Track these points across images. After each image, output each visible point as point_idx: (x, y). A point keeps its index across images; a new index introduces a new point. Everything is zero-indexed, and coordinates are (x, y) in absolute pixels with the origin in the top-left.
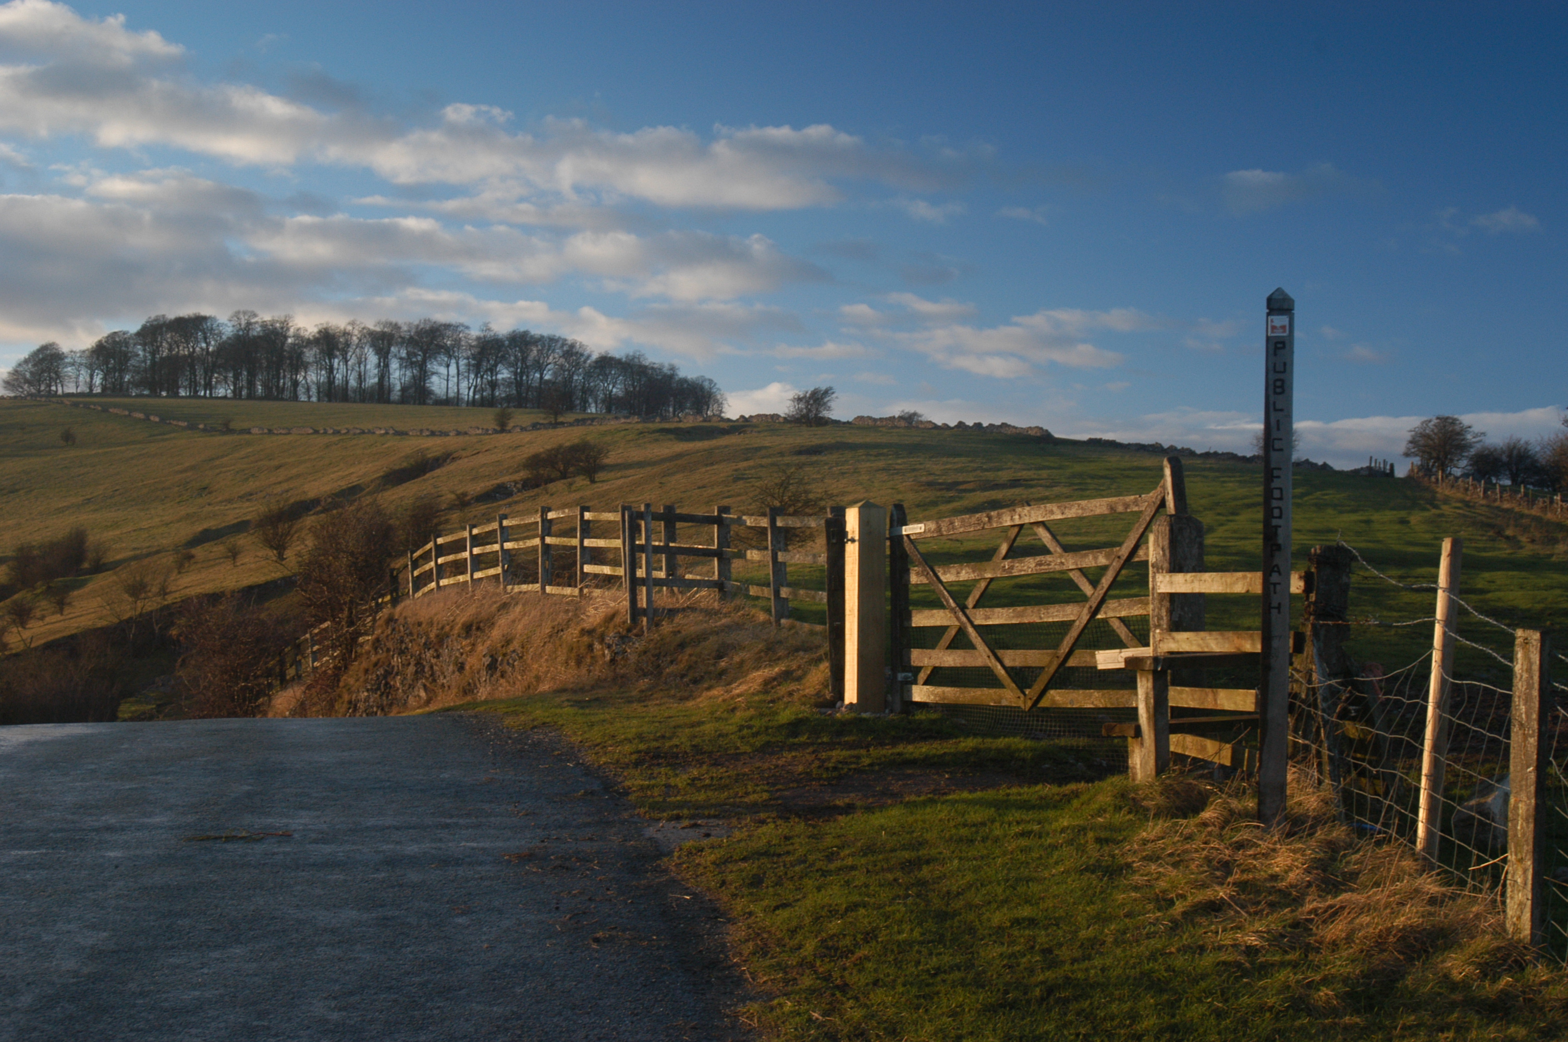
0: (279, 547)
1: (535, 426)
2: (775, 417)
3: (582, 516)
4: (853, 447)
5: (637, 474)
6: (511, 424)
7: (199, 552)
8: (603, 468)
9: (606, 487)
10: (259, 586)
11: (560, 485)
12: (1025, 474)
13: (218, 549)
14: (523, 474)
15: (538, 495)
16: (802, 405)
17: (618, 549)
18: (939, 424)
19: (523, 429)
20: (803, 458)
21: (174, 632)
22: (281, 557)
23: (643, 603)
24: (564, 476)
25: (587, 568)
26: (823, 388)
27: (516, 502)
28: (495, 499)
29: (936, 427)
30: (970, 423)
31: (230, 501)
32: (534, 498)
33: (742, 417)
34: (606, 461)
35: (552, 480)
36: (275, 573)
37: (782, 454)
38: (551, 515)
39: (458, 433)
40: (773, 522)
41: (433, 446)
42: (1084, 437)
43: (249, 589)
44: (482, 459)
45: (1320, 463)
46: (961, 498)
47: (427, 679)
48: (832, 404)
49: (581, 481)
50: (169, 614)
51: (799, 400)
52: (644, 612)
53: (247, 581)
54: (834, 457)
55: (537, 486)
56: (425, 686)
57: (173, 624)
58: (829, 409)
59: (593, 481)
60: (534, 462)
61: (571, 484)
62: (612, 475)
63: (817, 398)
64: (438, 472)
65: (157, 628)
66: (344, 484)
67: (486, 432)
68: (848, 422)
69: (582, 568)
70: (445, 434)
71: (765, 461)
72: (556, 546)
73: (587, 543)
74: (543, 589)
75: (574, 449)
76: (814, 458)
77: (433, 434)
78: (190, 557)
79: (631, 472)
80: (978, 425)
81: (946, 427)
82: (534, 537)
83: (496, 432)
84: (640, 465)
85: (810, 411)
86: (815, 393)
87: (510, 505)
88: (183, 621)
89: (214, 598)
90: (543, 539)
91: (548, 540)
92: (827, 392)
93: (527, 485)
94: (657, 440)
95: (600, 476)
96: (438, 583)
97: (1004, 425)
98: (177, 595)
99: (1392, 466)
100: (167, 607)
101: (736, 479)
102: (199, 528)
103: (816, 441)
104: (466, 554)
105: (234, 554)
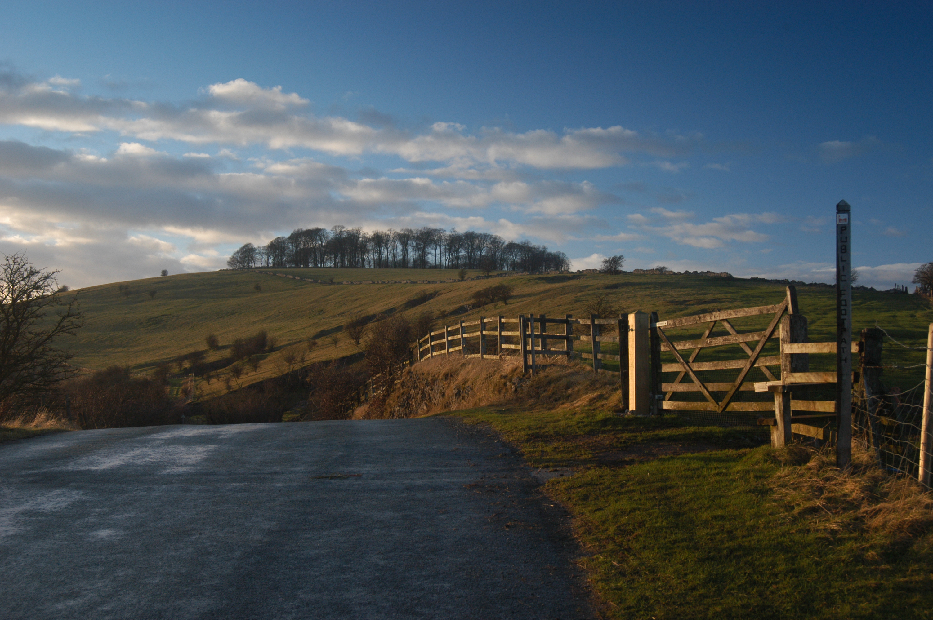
0: (357, 338)
1: (478, 278)
2: (595, 270)
3: (500, 321)
4: (633, 284)
5: (528, 300)
6: (466, 277)
7: (319, 341)
8: (511, 297)
9: (512, 306)
10: (348, 357)
11: (490, 306)
12: (719, 296)
13: (328, 340)
14: (473, 301)
15: (480, 311)
16: (608, 265)
17: (518, 336)
18: (676, 271)
19: (472, 279)
20: (609, 290)
21: (308, 379)
22: (358, 343)
23: (530, 362)
24: (492, 301)
25: (503, 346)
26: (618, 256)
27: (469, 315)
28: (459, 313)
29: (674, 274)
30: (691, 271)
31: (333, 316)
32: (478, 312)
33: (579, 271)
34: (512, 294)
35: (487, 304)
36: (355, 351)
37: (598, 289)
38: (485, 321)
39: (441, 282)
40: (593, 322)
41: (429, 288)
42: (749, 277)
43: (343, 358)
44: (453, 294)
45: (869, 287)
46: (687, 309)
47: (427, 400)
48: (623, 264)
49: (500, 304)
50: (305, 371)
51: (606, 262)
52: (531, 367)
53: (341, 355)
54: (624, 289)
55: (480, 307)
56: (426, 405)
57: (307, 376)
58: (621, 266)
59: (506, 304)
60: (478, 295)
61: (495, 305)
62: (515, 300)
63: (615, 261)
64: (432, 301)
65: (300, 378)
66: (387, 307)
67: (455, 281)
68: (631, 272)
69: (501, 346)
70: (435, 282)
71: (589, 292)
72: (489, 336)
73: (503, 333)
74: (482, 356)
75: (497, 288)
76: (614, 290)
77: (429, 282)
78: (315, 344)
79: (525, 299)
80: (695, 272)
81: (679, 274)
82: (478, 331)
83: (459, 281)
84: (529, 295)
85: (612, 267)
86: (614, 258)
87: (466, 316)
88: (312, 374)
89: (326, 363)
90: (482, 332)
91: (484, 333)
92: (620, 258)
93: (475, 306)
94: (537, 283)
95: (510, 301)
96: (432, 354)
97: (708, 272)
98: (309, 362)
99: (906, 288)
100: (305, 367)
101: (576, 301)
102: (319, 330)
103: (615, 282)
104: (445, 340)
105: (335, 342)
